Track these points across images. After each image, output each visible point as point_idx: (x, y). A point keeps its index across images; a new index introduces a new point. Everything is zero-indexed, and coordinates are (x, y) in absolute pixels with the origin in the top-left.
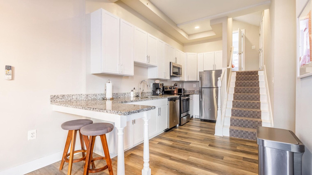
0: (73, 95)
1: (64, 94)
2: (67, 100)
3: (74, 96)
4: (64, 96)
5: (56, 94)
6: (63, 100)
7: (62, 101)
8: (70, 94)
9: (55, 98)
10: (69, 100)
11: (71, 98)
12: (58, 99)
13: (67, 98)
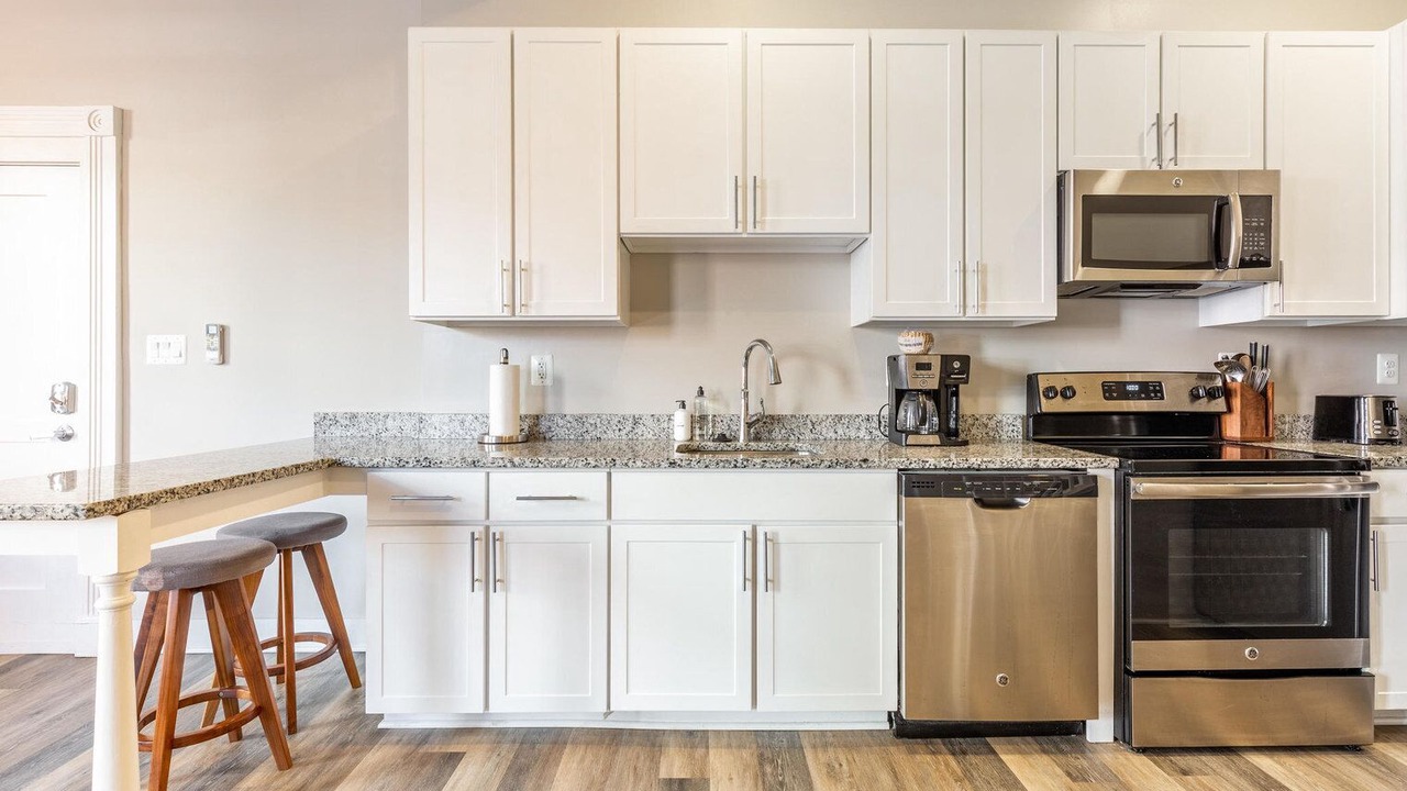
0: (387, 417)
1: (355, 411)
2: (366, 434)
3: (390, 422)
4: (354, 416)
5: (330, 411)
6: (352, 431)
7: (349, 434)
8: (376, 411)
9: (328, 423)
10: (373, 432)
11: (380, 427)
12: (337, 428)
13: (365, 426)
